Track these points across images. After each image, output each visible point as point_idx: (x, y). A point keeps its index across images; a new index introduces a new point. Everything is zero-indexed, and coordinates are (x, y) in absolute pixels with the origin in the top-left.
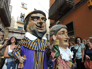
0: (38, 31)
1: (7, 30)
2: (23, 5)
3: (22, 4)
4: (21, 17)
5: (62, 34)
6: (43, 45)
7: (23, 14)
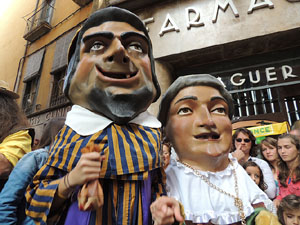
0: (111, 94)
5: (185, 110)
6: (134, 153)
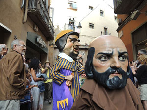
1: (52, 46)
2: (71, 4)
3: (69, 3)
4: (69, 25)
7: (72, 19)
